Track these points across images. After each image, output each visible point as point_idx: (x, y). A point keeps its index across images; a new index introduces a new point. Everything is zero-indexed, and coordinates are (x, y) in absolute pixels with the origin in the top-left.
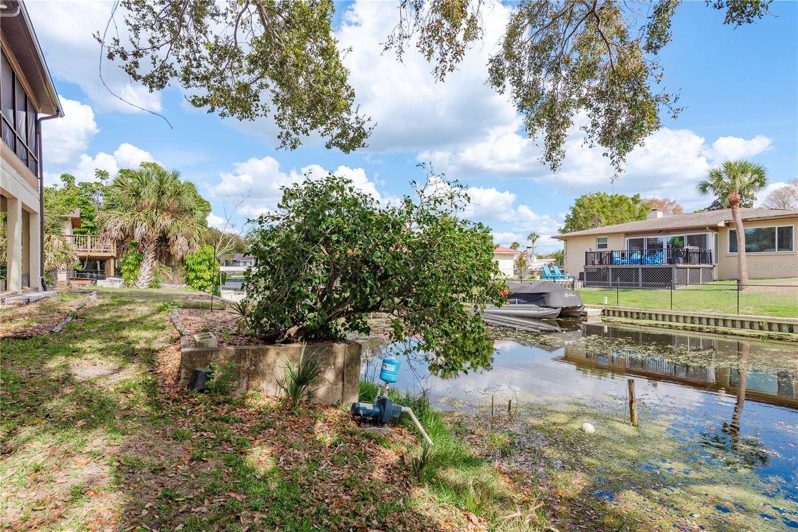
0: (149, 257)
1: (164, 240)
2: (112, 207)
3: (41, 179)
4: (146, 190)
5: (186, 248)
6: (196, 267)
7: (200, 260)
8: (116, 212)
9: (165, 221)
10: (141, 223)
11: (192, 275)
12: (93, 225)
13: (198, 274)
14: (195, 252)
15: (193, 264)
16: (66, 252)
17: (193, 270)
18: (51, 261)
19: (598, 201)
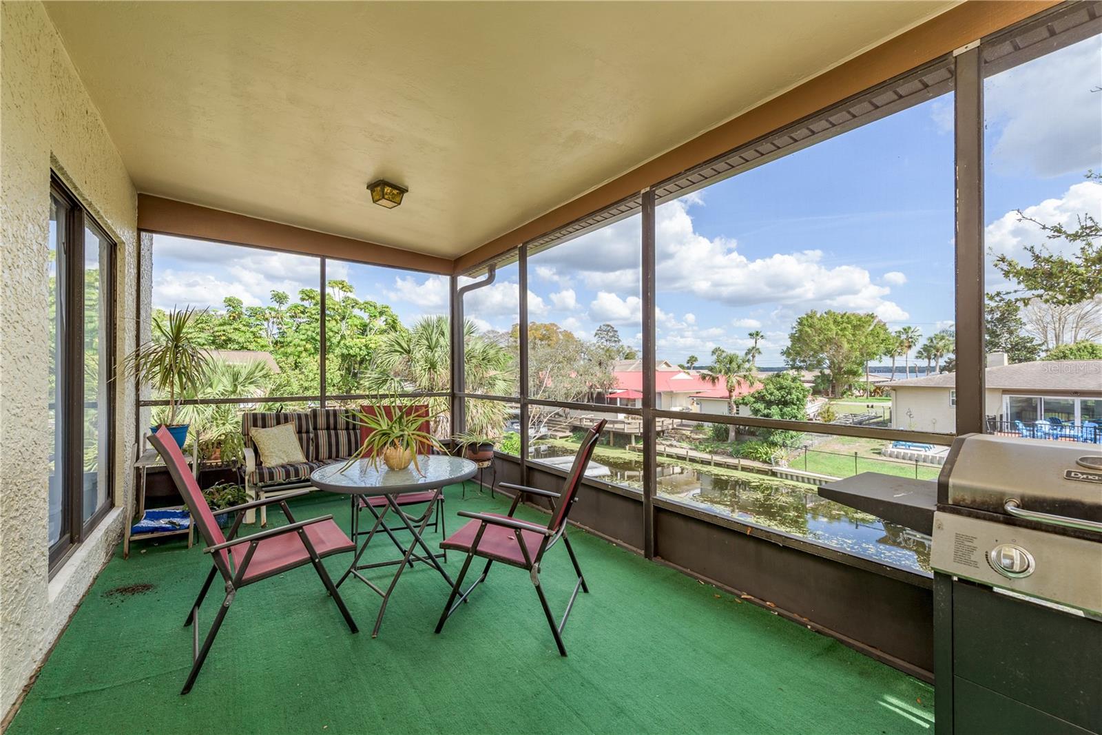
19: (831, 322)
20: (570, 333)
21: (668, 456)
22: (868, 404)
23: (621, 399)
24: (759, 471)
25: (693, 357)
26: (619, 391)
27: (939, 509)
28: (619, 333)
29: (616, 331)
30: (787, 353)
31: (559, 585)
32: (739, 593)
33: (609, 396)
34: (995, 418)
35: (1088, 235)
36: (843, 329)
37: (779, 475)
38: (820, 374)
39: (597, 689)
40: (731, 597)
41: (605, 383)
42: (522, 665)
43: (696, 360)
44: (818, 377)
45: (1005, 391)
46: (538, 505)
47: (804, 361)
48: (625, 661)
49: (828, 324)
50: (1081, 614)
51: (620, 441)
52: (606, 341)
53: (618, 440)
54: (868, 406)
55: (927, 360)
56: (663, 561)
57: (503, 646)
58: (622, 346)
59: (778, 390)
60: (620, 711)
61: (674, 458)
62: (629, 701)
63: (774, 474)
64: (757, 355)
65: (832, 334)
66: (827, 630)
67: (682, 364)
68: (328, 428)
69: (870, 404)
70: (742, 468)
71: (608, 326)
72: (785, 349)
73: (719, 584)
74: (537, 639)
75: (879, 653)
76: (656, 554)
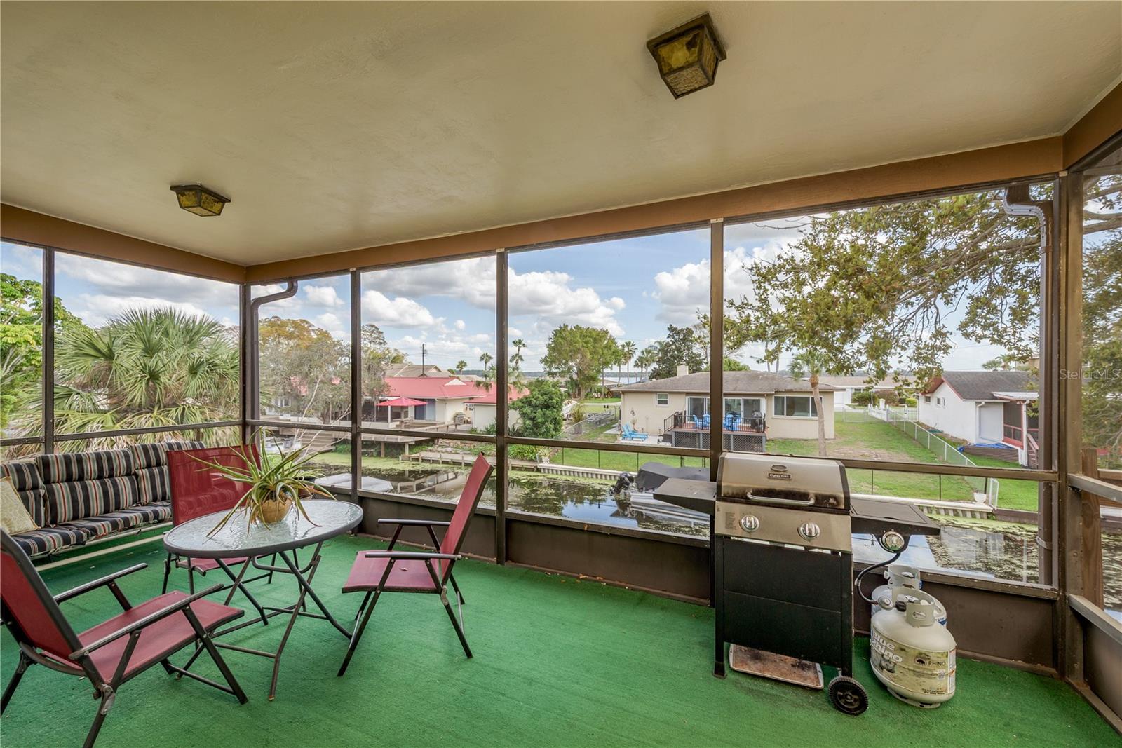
19: (578, 335)
20: (326, 332)
21: (444, 462)
22: (605, 404)
23: (392, 407)
24: (527, 469)
25: (462, 362)
26: (390, 399)
27: (718, 500)
28: (384, 335)
29: (382, 333)
30: (544, 361)
31: (436, 604)
32: (577, 575)
33: (379, 404)
34: (682, 414)
35: (745, 308)
36: (587, 342)
37: (542, 471)
38: (569, 380)
39: (508, 672)
40: (572, 579)
41: (375, 390)
42: (439, 675)
43: (465, 365)
44: (569, 382)
45: (688, 394)
46: (374, 534)
47: (558, 368)
48: (518, 646)
49: (576, 337)
50: (768, 543)
51: (392, 451)
52: (370, 342)
53: (390, 450)
54: (605, 407)
55: (640, 368)
56: (513, 563)
57: (413, 667)
58: (388, 349)
59: (542, 395)
60: (531, 681)
61: (450, 464)
62: (534, 672)
63: (539, 470)
64: (519, 361)
65: (579, 345)
66: (637, 587)
67: (452, 368)
68: (69, 479)
69: (606, 404)
70: (512, 467)
71: (372, 326)
72: (543, 357)
73: (562, 572)
74: (440, 652)
75: (668, 593)
76: (508, 558)
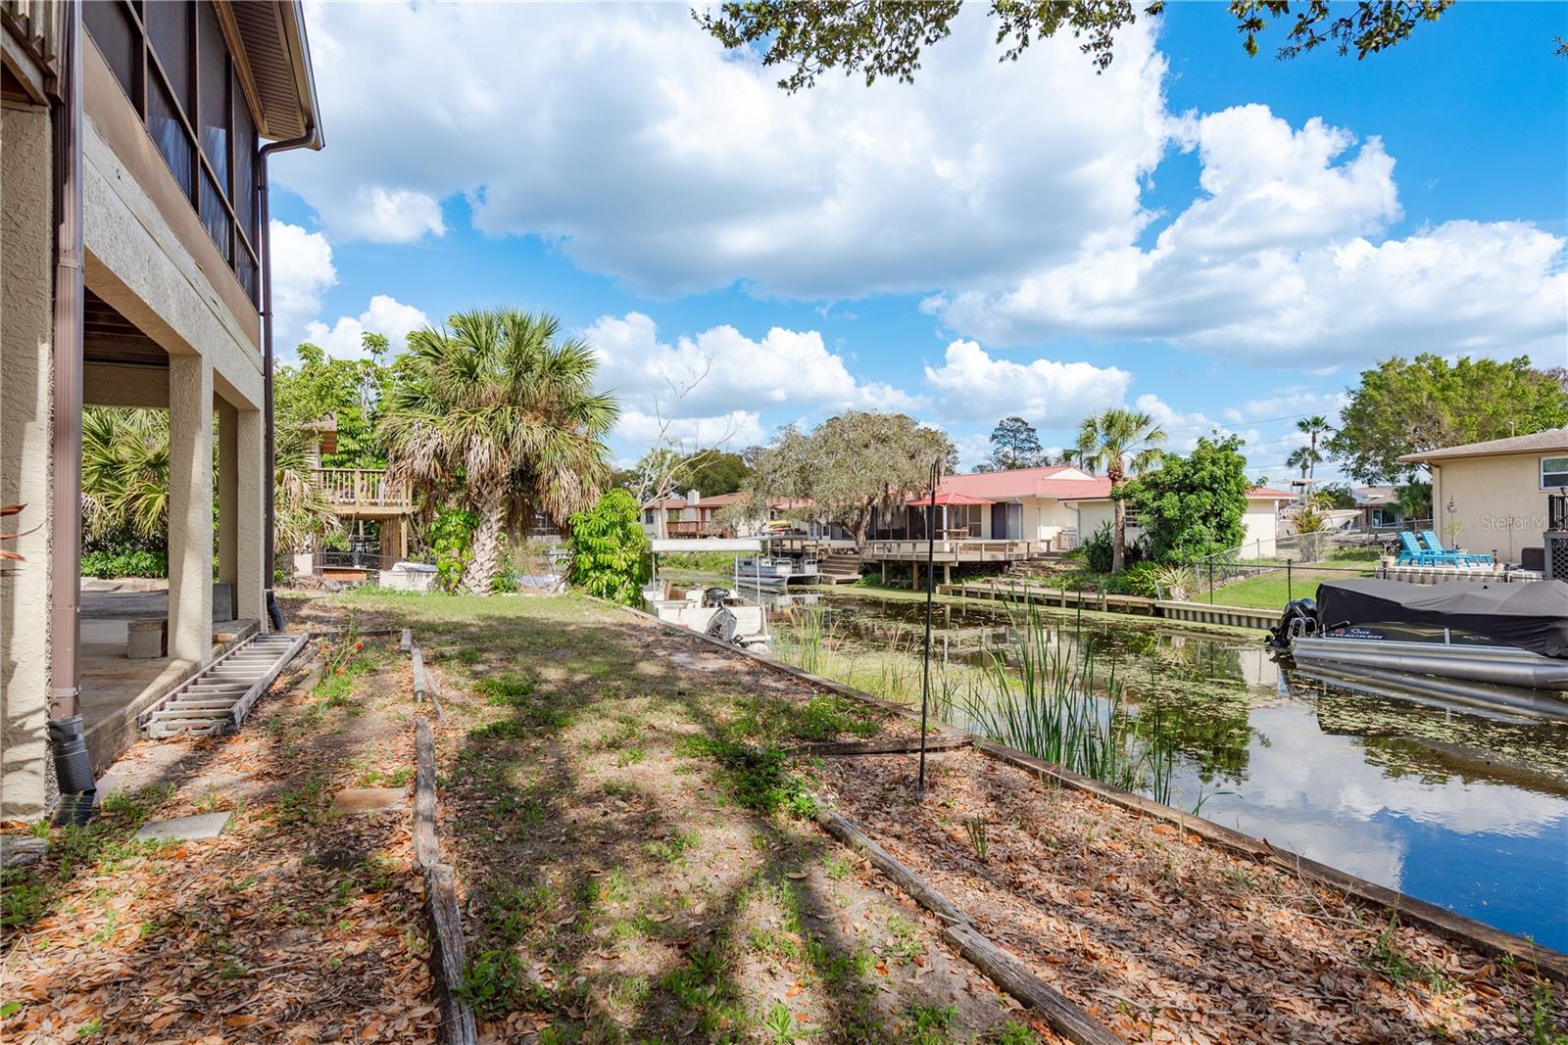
0: (493, 520)
1: (526, 478)
2: (413, 401)
3: (267, 314)
4: (485, 362)
5: (575, 496)
6: (593, 542)
7: (603, 523)
8: (419, 416)
9: (532, 433)
10: (479, 438)
11: (586, 560)
12: (358, 448)
13: (601, 557)
14: (592, 505)
15: (590, 534)
16: (315, 508)
17: (589, 549)
18: (285, 532)
24: (1135, 610)
28: (1038, 434)
29: (1033, 430)
37: (1166, 613)
52: (1014, 449)
63: (1159, 613)
71: (1016, 420)
